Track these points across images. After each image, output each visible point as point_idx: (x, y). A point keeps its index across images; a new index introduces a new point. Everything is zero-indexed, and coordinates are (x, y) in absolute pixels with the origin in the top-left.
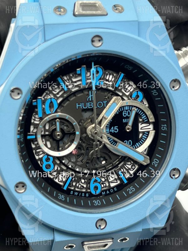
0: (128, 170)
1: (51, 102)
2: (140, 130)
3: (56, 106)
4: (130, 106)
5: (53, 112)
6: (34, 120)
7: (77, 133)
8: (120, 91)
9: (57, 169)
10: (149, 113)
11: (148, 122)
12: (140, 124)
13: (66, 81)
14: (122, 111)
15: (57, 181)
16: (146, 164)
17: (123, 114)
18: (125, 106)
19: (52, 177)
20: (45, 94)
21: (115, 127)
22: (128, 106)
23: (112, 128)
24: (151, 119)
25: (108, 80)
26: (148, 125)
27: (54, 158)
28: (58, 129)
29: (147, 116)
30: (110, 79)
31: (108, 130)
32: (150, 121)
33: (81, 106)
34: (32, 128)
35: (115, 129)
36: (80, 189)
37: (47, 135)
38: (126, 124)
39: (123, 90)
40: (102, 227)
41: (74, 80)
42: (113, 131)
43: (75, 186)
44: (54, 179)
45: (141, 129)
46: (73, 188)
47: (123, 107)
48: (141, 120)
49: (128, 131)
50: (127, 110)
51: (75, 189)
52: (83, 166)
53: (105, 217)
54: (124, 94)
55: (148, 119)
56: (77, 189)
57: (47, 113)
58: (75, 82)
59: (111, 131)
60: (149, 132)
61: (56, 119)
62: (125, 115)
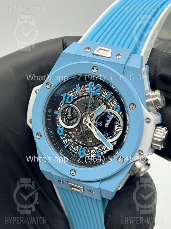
0: (102, 151)
1: (70, 97)
2: (115, 129)
3: (72, 100)
4: (112, 113)
5: (70, 103)
6: (61, 104)
7: (79, 119)
8: (110, 103)
9: (66, 136)
10: (121, 120)
11: (120, 126)
12: (116, 126)
13: (82, 88)
14: (107, 115)
15: (64, 142)
16: (111, 150)
17: (107, 116)
18: (109, 112)
19: (62, 139)
20: (70, 92)
21: (101, 122)
22: (111, 113)
23: (99, 122)
24: (122, 124)
25: (105, 95)
26: (122, 128)
27: (65, 128)
28: (69, 113)
29: (120, 122)
30: (106, 95)
31: (96, 123)
32: (121, 125)
33: (86, 104)
34: (59, 109)
35: (100, 124)
36: (74, 151)
37: (65, 115)
38: (106, 122)
39: (111, 103)
40: (73, 175)
41: (86, 89)
42: (99, 124)
43: (73, 149)
44: (63, 141)
45: (117, 129)
46: (71, 149)
47: (108, 112)
48: (117, 124)
49: (106, 127)
50: (109, 115)
51: (72, 150)
52: (79, 139)
53: (76, 169)
54: (111, 105)
55: (120, 124)
56: (73, 151)
57: (67, 103)
58: (87, 90)
59: (98, 124)
60: (118, 132)
61: (70, 107)
62: (108, 117)
